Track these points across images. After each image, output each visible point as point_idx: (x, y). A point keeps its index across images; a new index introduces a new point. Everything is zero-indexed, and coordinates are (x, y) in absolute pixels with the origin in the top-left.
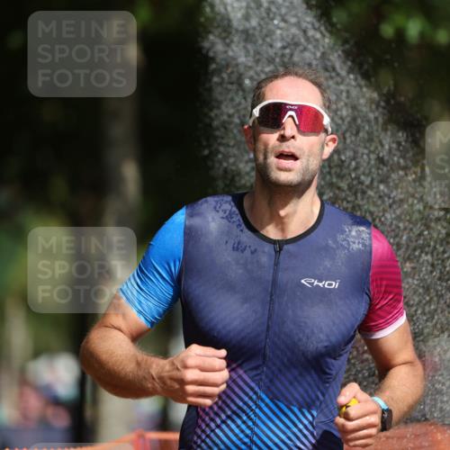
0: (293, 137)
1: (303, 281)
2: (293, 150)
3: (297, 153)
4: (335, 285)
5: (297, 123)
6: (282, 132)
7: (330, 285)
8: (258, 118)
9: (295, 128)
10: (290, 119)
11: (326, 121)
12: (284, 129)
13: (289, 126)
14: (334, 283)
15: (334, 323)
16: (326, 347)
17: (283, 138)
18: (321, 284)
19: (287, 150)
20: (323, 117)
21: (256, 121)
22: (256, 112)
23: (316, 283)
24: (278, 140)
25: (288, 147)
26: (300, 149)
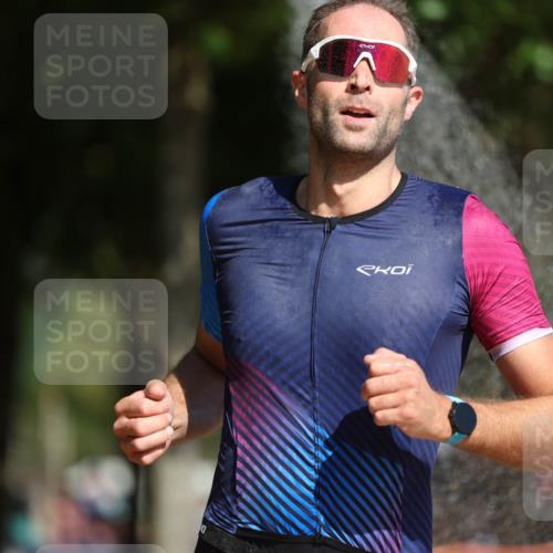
0: (368, 89)
1: (359, 269)
2: (367, 107)
3: (373, 111)
4: (405, 271)
5: (374, 68)
6: (353, 81)
7: (398, 270)
8: (317, 60)
9: (371, 77)
10: (365, 63)
11: (413, 66)
12: (356, 76)
13: (363, 73)
14: (404, 268)
17: (353, 89)
18: (384, 271)
19: (359, 106)
20: (408, 60)
21: (314, 64)
22: (315, 52)
23: (378, 269)
24: (347, 91)
25: (360, 102)
26: (377, 104)
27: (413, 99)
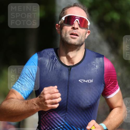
0: (77, 28)
1: (79, 81)
2: (77, 33)
4: (92, 81)
5: (79, 23)
6: (73, 26)
7: (89, 81)
8: (64, 21)
10: (77, 22)
11: (89, 24)
13: (76, 24)
14: (91, 80)
15: (92, 96)
16: (90, 105)
17: (74, 28)
18: (86, 81)
19: (75, 33)
20: (88, 22)
22: (63, 18)
23: (84, 81)
24: (72, 29)
25: (75, 31)
27: (88, 33)
